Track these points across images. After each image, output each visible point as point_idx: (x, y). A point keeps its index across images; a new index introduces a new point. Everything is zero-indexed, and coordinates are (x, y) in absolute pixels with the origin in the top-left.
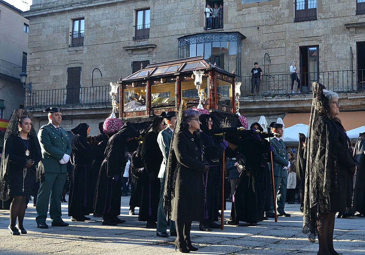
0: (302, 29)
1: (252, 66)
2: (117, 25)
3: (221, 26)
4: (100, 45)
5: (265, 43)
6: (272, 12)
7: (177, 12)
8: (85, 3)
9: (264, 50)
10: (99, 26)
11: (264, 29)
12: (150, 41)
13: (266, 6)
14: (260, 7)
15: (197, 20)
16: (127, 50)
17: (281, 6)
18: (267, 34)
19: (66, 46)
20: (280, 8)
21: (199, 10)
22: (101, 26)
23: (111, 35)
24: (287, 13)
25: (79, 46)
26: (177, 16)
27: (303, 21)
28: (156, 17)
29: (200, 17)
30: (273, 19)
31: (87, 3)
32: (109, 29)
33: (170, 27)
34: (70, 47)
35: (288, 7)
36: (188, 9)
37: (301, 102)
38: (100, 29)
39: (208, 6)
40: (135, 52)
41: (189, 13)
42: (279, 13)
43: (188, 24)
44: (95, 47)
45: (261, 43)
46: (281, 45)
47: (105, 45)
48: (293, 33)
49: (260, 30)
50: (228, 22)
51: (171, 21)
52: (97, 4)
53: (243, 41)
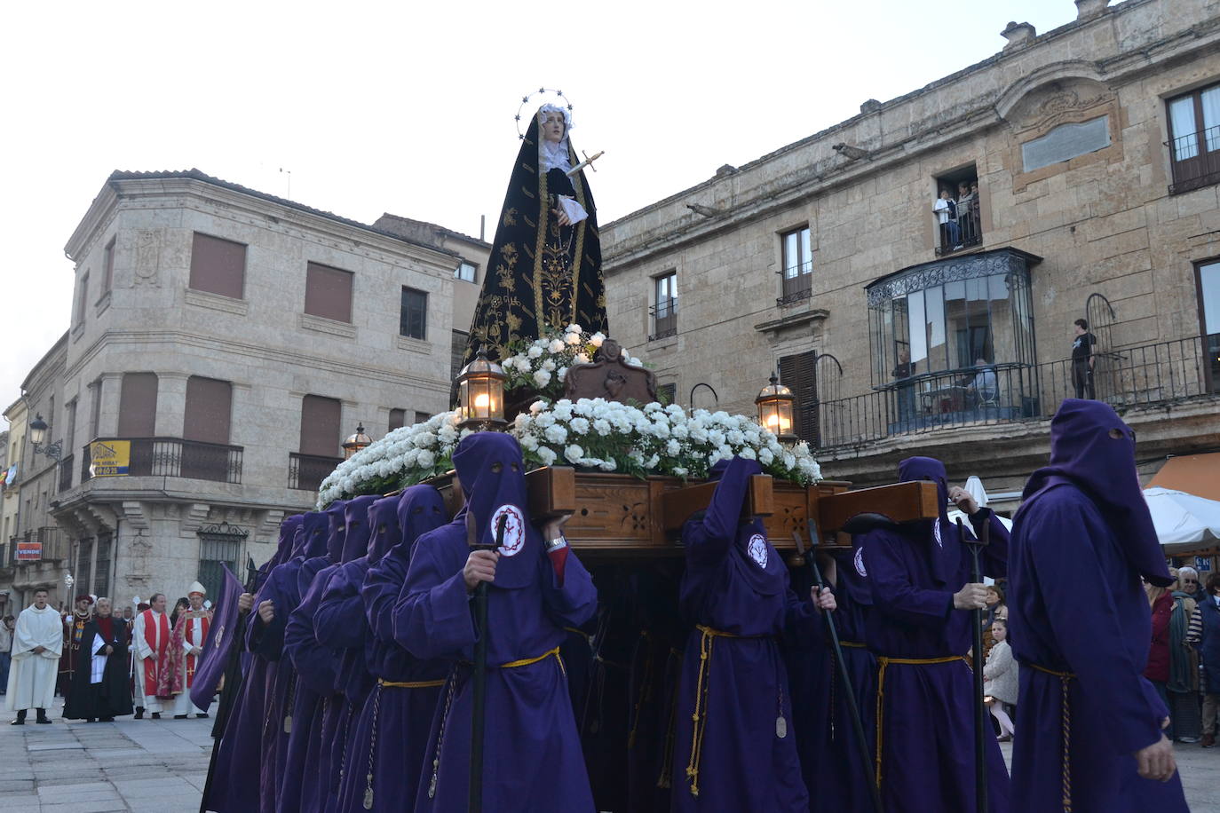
0: (1196, 212)
1: (1066, 334)
2: (742, 275)
3: (977, 240)
4: (710, 329)
5: (1095, 266)
6: (1106, 180)
7: (871, 223)
8: (672, 237)
9: (1095, 286)
10: (706, 282)
11: (1087, 230)
12: (815, 303)
13: (1089, 166)
14: (1073, 172)
15: (917, 233)
16: (765, 332)
17: (1127, 159)
18: (1097, 242)
19: (644, 339)
20: (1125, 165)
21: (921, 207)
22: (710, 283)
23: (730, 300)
24: (1150, 176)
25: (668, 336)
26: (869, 232)
27: (1195, 189)
28: (823, 244)
29: (923, 225)
30: (1109, 197)
31: (675, 236)
32: (726, 288)
33: (858, 262)
34: (650, 340)
35: (1148, 159)
36: (895, 209)
37: (1206, 422)
38: (708, 291)
39: (944, 194)
40: (783, 336)
41: (899, 220)
42: (1124, 179)
43: (898, 248)
44: (700, 335)
45: (1084, 267)
46: (1141, 266)
47: (720, 326)
48: (1169, 227)
49: (1078, 235)
50: (992, 225)
51: (859, 246)
52: (696, 234)
53: (1036, 271)
